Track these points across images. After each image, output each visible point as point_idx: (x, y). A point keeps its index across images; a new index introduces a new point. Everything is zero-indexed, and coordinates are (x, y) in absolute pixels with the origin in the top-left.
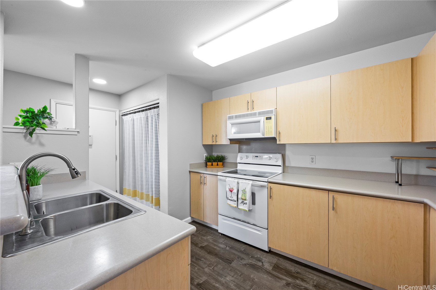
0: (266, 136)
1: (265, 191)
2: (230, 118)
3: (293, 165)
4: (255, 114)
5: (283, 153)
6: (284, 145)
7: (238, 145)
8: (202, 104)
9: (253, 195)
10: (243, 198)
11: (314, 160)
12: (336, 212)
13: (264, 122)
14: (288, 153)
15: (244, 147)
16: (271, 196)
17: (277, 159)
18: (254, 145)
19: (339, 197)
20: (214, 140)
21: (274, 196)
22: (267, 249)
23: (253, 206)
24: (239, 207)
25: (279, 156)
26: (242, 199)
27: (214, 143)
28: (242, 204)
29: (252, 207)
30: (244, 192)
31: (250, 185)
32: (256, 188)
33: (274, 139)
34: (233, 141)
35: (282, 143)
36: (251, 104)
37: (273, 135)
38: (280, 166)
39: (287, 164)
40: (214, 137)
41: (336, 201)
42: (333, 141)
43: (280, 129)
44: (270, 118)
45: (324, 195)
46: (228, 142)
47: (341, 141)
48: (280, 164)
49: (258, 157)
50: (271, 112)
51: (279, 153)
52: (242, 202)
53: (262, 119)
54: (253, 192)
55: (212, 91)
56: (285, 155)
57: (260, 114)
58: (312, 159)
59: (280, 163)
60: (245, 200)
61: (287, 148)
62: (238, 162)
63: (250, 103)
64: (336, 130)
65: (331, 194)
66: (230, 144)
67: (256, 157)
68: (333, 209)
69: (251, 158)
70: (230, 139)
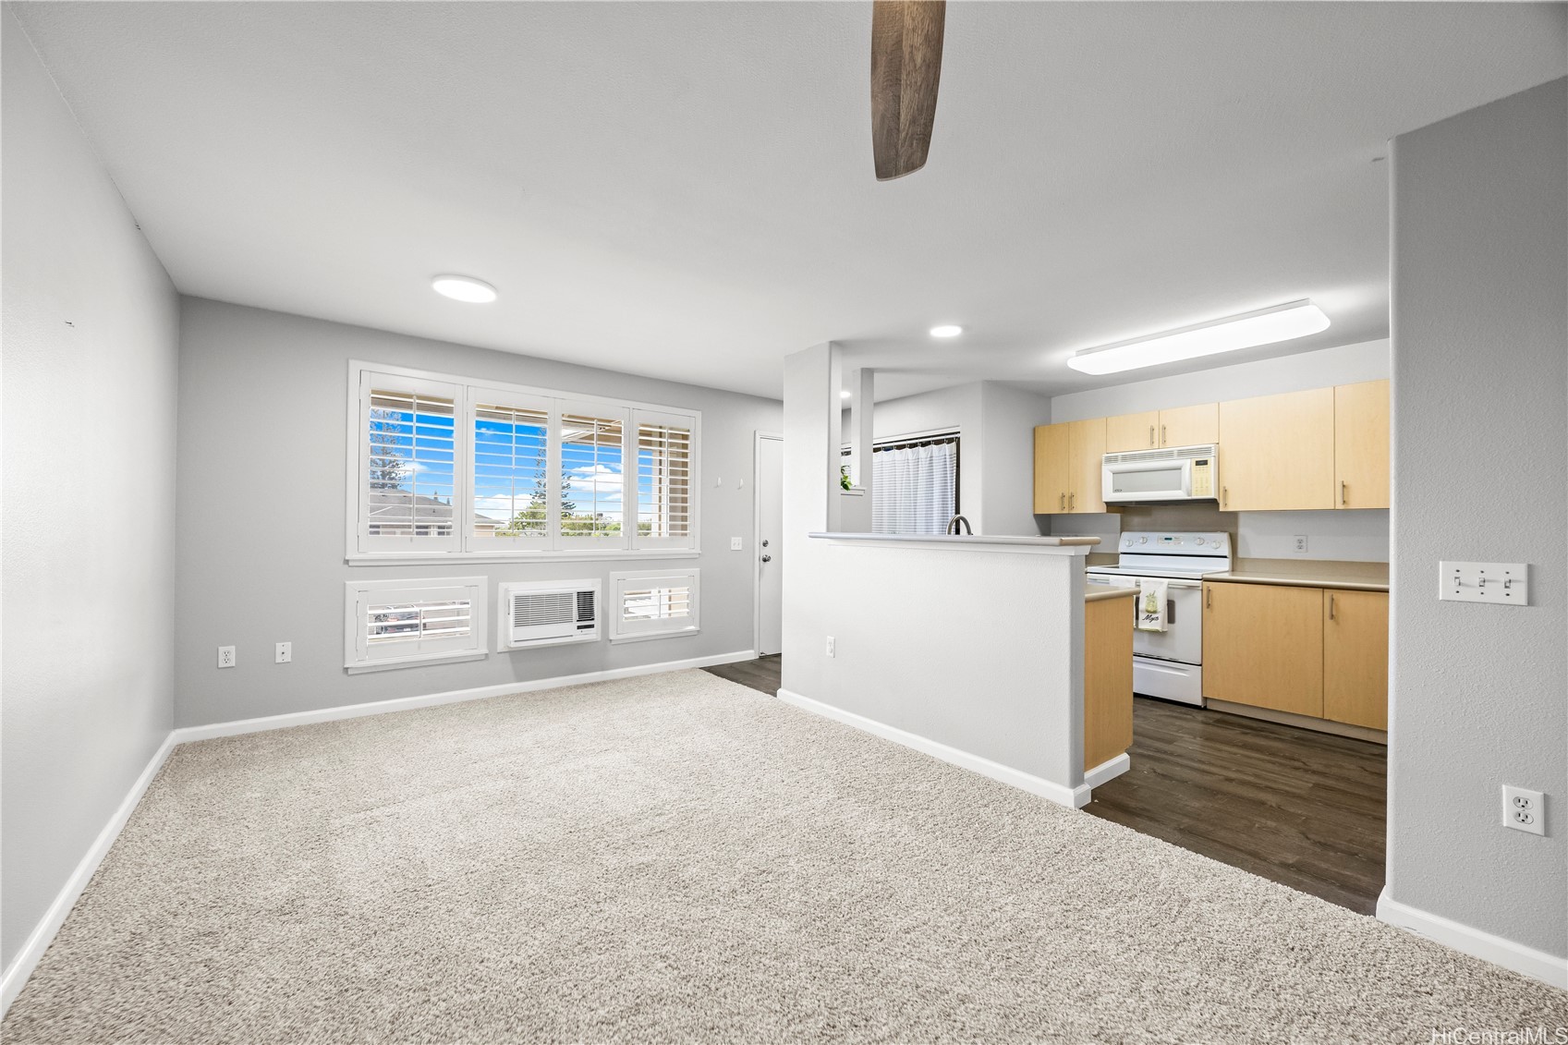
0: (1194, 497)
1: (1196, 598)
2: (1109, 460)
3: (1254, 555)
4: (1170, 454)
5: (1232, 530)
6: (1234, 515)
7: (1119, 515)
8: (1034, 429)
9: (1171, 605)
10: (1149, 609)
11: (1304, 544)
12: (1338, 623)
13: (1191, 469)
14: (1244, 531)
15: (1136, 520)
16: (1209, 606)
17: (1219, 543)
18: (1160, 515)
19: (1343, 598)
20: (1066, 505)
21: (1215, 604)
22: (1199, 702)
23: (1170, 625)
24: (1140, 627)
25: (1224, 537)
26: (1148, 611)
27: (1066, 511)
28: (1148, 621)
29: (1167, 627)
30: (1152, 597)
31: (1165, 586)
32: (1176, 591)
33: (1213, 503)
34: (1112, 507)
35: (1230, 509)
36: (1158, 433)
37: (1212, 495)
38: (1225, 557)
39: (1241, 554)
40: (1066, 500)
41: (1337, 605)
42: (1340, 506)
43: (1226, 483)
44: (1205, 463)
45: (1316, 596)
46: (1103, 509)
47: (1354, 504)
48: (1226, 554)
49: (1170, 539)
50: (1208, 451)
51: (1222, 531)
52: (1148, 617)
53: (1188, 464)
54: (1170, 599)
55: (1050, 398)
56: (1236, 534)
57: (1181, 453)
58: (1300, 541)
59: (1225, 550)
60: (1155, 612)
61: (1242, 520)
62: (1120, 550)
63: (1156, 432)
64: (1344, 486)
65: (1328, 593)
66: (1108, 512)
67: (1166, 539)
68: (1332, 617)
69: (1154, 542)
70: (1106, 503)
